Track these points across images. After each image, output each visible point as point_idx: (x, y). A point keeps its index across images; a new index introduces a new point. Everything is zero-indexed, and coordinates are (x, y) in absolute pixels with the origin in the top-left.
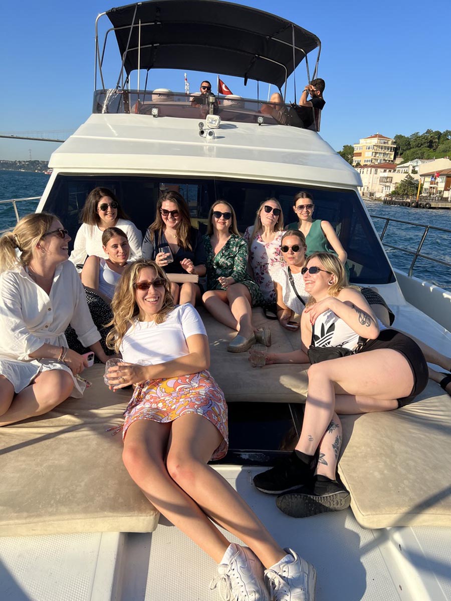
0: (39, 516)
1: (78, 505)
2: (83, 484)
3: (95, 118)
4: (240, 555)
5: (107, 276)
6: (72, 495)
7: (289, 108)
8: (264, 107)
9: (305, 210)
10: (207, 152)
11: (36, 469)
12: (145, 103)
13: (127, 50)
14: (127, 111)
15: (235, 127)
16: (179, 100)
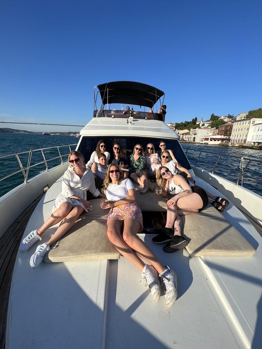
0: (80, 254)
1: (93, 250)
2: (94, 242)
3: (94, 119)
4: (149, 269)
5: (100, 169)
6: (91, 246)
7: (155, 114)
8: (147, 114)
9: (163, 146)
10: (130, 129)
11: (78, 237)
12: (109, 114)
13: (104, 98)
14: (104, 116)
15: (138, 120)
16: (120, 113)
